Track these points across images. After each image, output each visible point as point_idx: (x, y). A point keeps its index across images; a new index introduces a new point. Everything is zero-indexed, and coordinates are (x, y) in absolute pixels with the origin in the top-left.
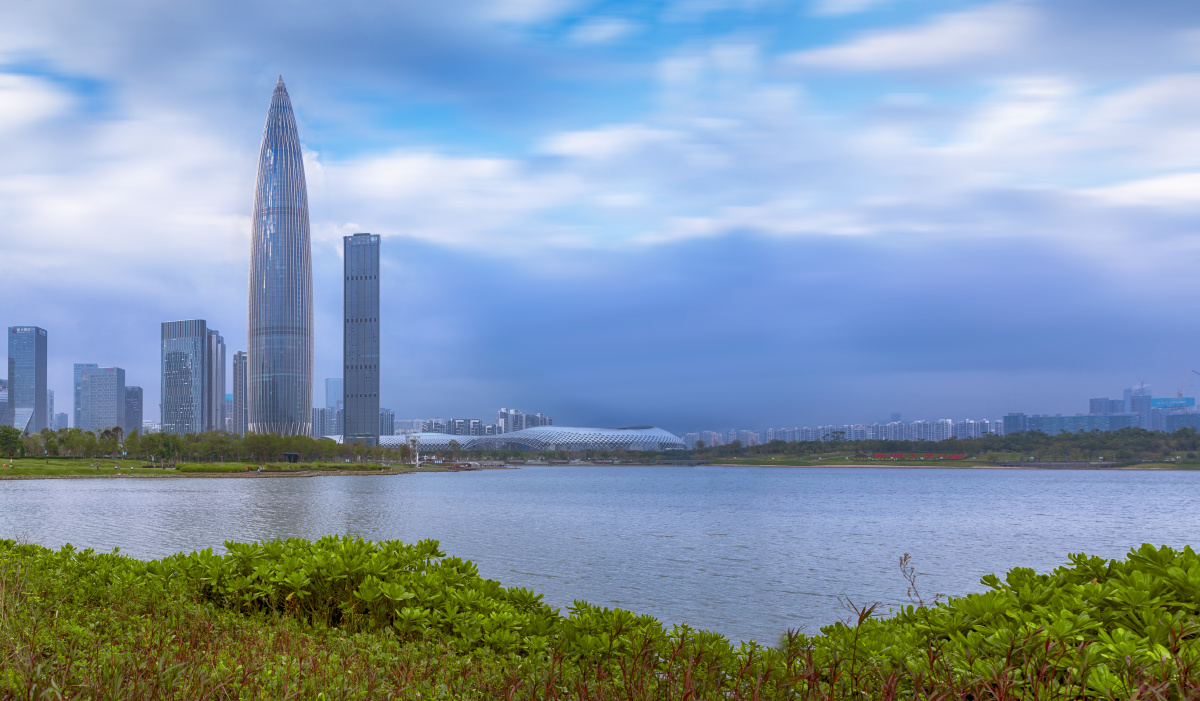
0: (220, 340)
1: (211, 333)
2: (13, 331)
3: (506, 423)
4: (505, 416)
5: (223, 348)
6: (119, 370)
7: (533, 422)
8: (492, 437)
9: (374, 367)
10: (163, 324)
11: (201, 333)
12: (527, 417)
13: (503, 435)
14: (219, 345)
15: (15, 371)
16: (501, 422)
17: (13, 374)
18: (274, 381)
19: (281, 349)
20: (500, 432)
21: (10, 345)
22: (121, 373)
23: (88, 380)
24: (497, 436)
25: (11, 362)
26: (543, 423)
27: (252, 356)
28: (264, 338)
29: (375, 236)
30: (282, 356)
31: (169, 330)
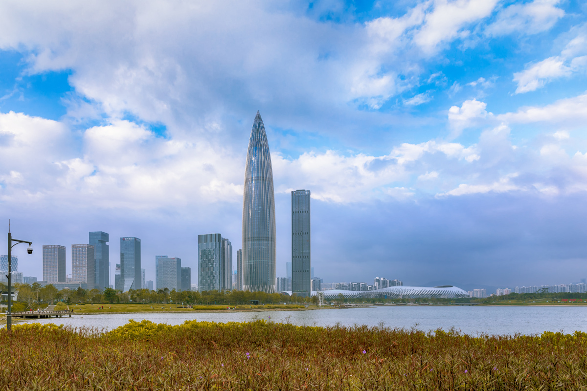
0: (229, 244)
1: (224, 240)
2: (123, 239)
3: (379, 284)
4: (378, 281)
5: (231, 248)
6: (178, 259)
7: (393, 284)
8: (370, 291)
9: (308, 257)
10: (199, 236)
11: (219, 240)
12: (390, 281)
13: (377, 291)
14: (229, 246)
15: (125, 260)
16: (376, 284)
17: (123, 261)
18: (256, 264)
19: (259, 248)
20: (376, 289)
21: (122, 247)
22: (179, 261)
23: (163, 264)
24: (374, 291)
25: (122, 255)
26: (398, 284)
27: (245, 252)
28: (250, 243)
29: (307, 191)
30: (260, 251)
31: (202, 239)
